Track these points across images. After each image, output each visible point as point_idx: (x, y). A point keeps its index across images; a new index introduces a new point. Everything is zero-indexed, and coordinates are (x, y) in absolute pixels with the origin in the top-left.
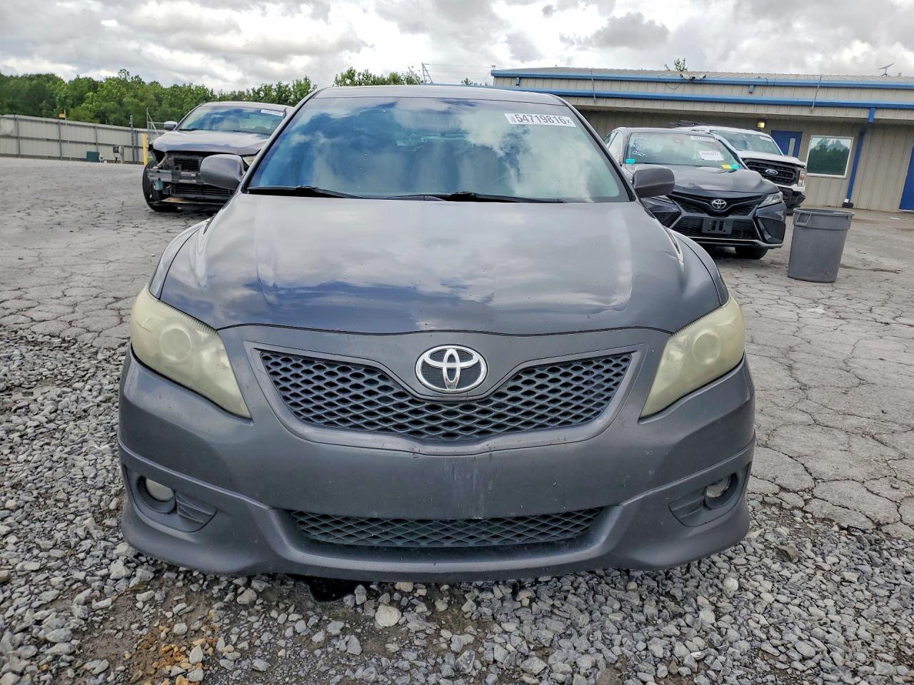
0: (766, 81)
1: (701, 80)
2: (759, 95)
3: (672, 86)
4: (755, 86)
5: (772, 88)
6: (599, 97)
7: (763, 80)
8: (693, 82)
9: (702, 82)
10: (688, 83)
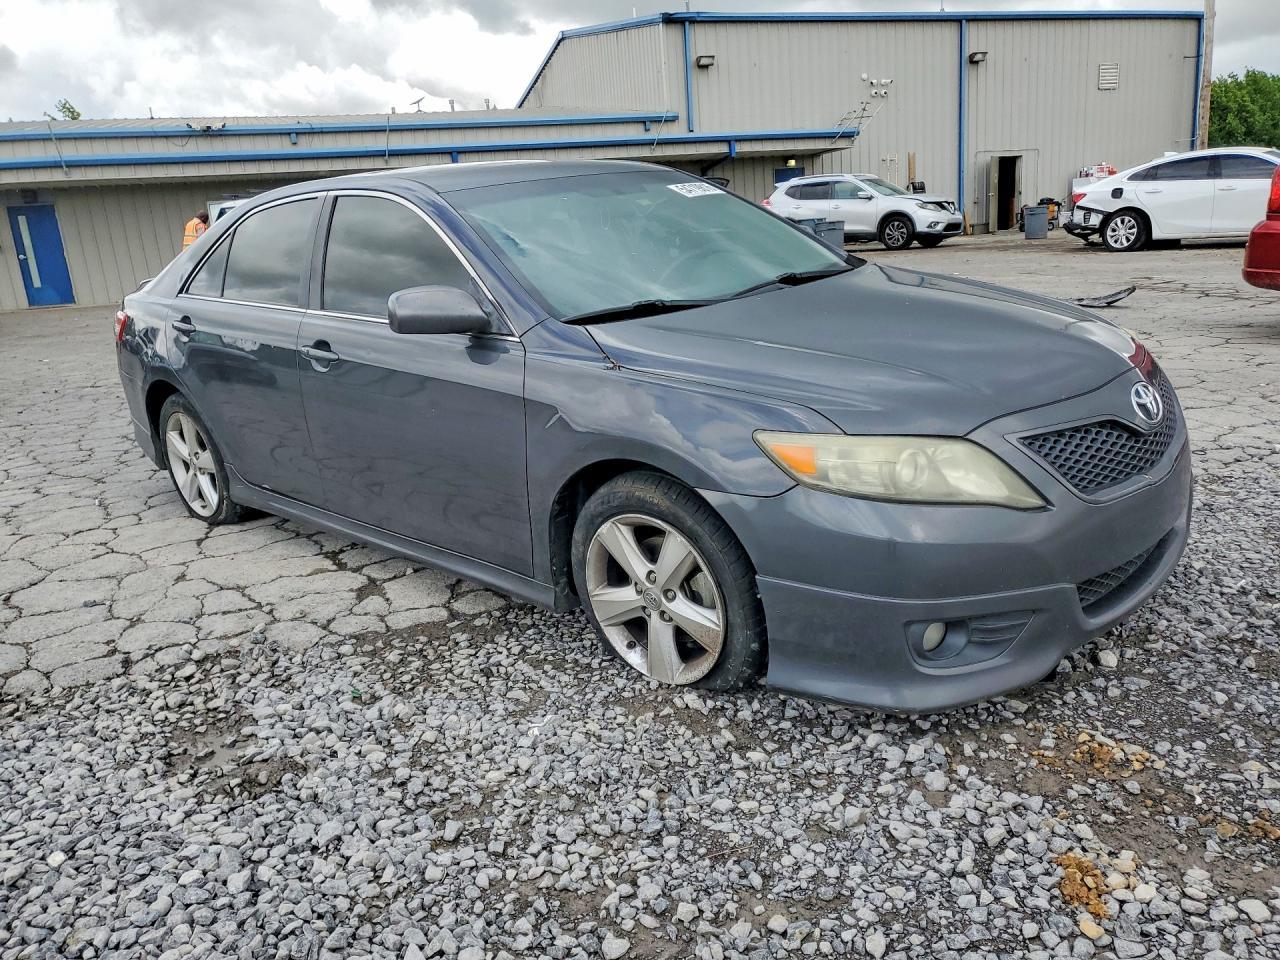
0: (309, 127)
1: (219, 130)
2: (307, 146)
3: (178, 142)
4: (297, 134)
5: (321, 135)
6: (73, 165)
7: (304, 125)
8: (208, 133)
9: (222, 134)
10: (201, 136)
